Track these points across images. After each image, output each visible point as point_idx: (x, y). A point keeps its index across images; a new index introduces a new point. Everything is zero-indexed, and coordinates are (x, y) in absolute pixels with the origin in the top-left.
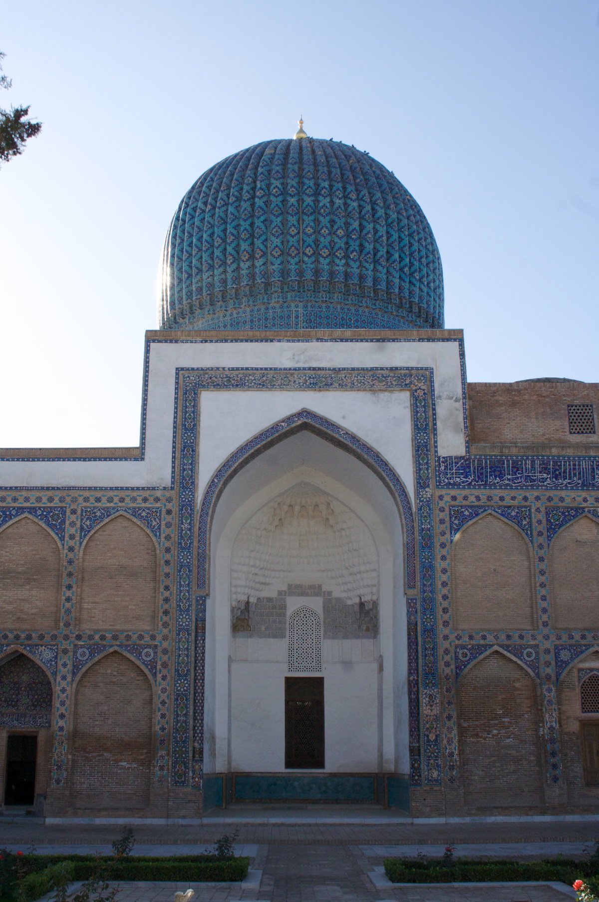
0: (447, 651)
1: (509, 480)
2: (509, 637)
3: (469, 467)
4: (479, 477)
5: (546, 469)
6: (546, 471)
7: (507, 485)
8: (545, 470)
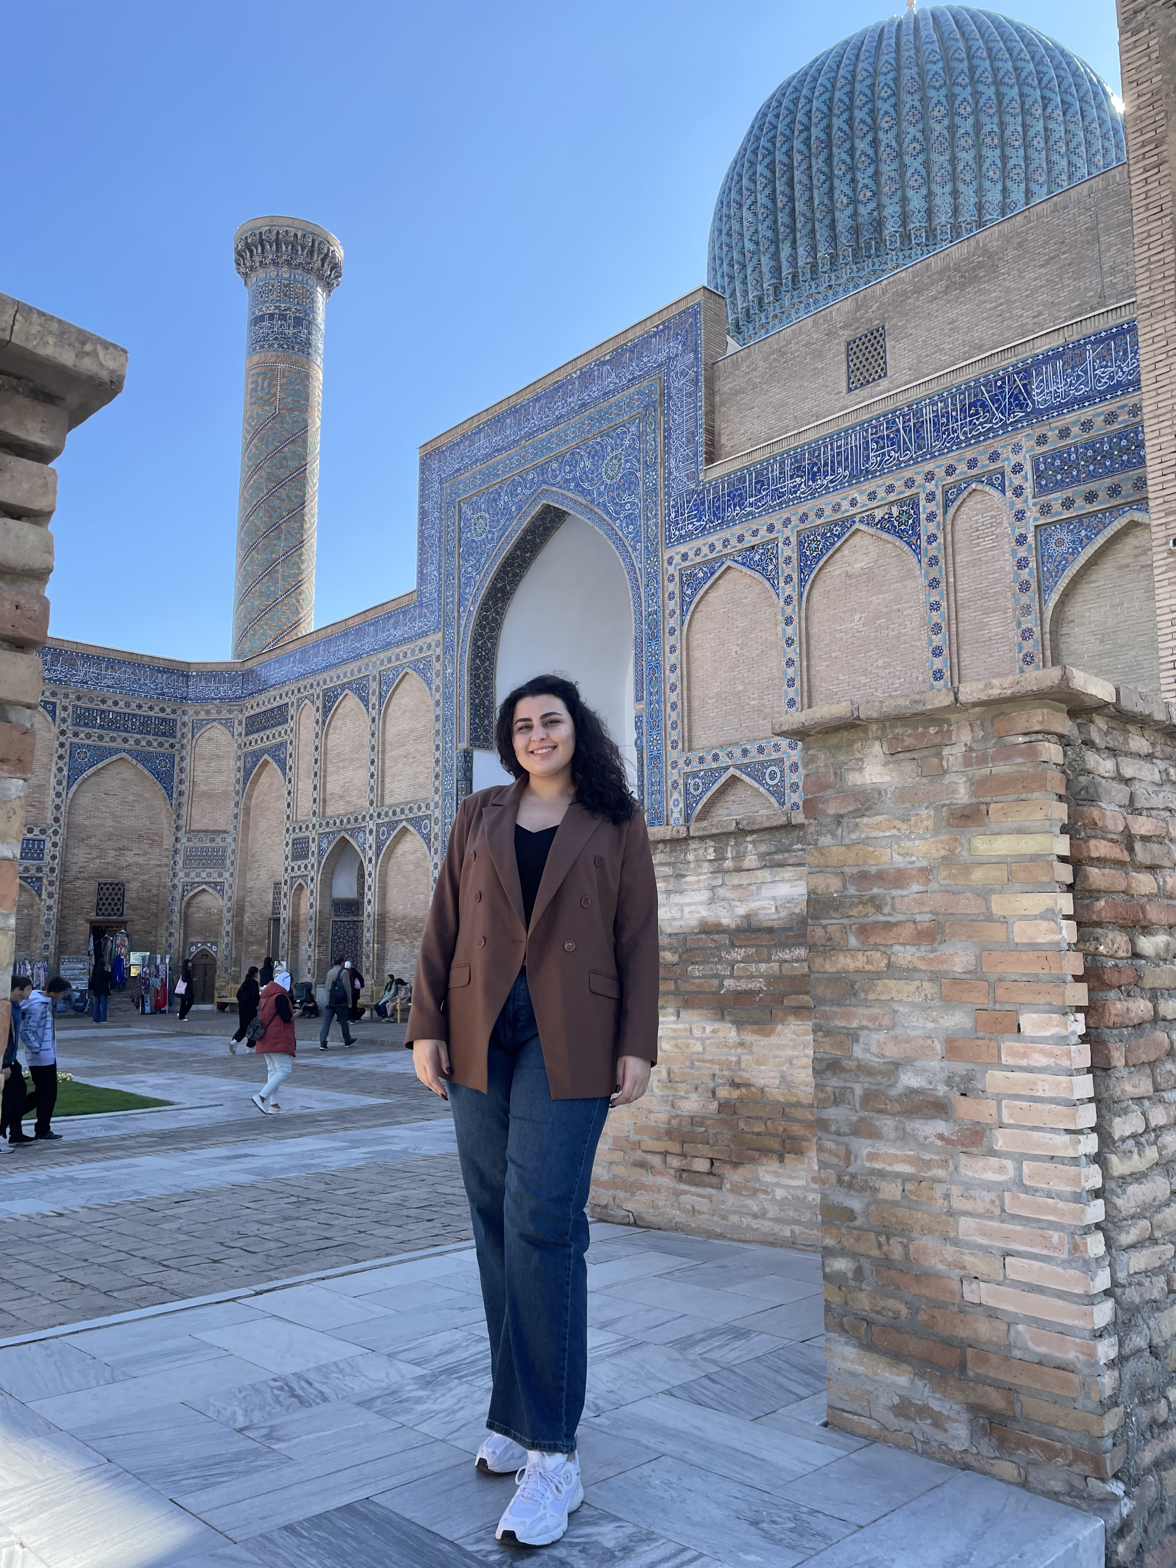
0: (675, 785)
1: (751, 505)
2: (745, 752)
3: (703, 503)
4: (715, 515)
5: (799, 468)
6: (800, 473)
7: (750, 513)
8: (798, 470)
